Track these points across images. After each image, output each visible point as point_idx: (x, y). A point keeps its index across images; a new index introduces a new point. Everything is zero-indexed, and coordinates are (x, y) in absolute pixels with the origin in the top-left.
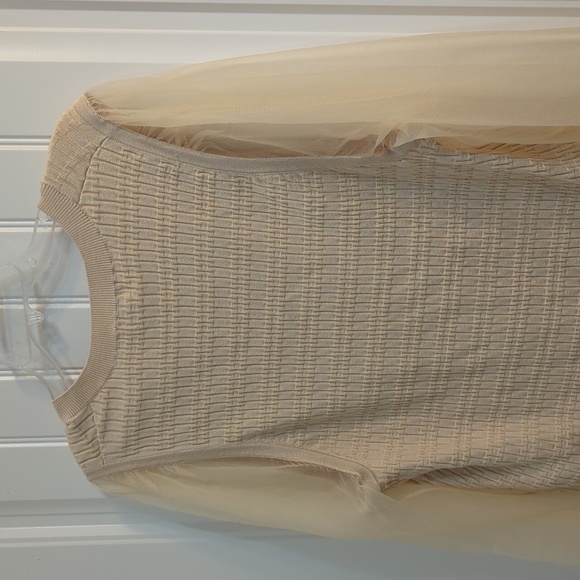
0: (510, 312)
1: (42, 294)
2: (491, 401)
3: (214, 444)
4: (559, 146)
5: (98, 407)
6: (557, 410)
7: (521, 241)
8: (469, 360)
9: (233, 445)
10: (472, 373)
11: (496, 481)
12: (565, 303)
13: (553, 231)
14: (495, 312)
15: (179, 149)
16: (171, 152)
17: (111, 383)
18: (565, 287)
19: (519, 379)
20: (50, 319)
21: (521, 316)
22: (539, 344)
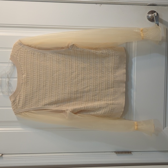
1: (9, 77)
3: (39, 106)
5: (18, 98)
7: (93, 67)
8: (86, 89)
9: (43, 107)
10: (87, 92)
11: (93, 113)
14: (90, 80)
15: (34, 49)
16: (33, 49)
17: (20, 93)
19: (96, 93)
20: (10, 82)
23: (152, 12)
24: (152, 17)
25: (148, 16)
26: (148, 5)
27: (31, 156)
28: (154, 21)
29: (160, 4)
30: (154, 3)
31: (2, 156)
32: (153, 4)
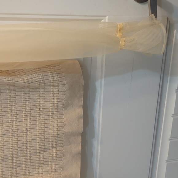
0: (10, 137)
2: (9, 172)
4: (18, 70)
6: (36, 173)
7: (10, 108)
12: (32, 131)
13: (23, 104)
14: (4, 137)
18: (31, 128)
19: (19, 162)
21: (15, 138)
22: (24, 148)
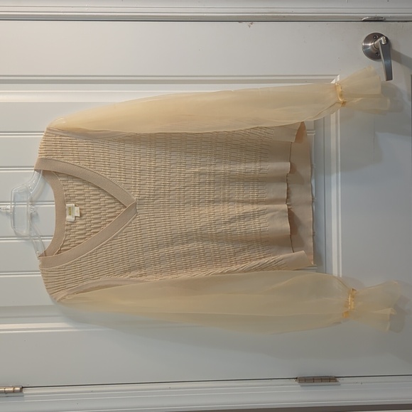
1: (34, 200)
23: (375, 37)
24: (375, 47)
25: (365, 47)
26: (364, 21)
27: (92, 392)
28: (380, 58)
29: (394, 17)
30: (378, 15)
31: (21, 391)
32: (375, 18)
